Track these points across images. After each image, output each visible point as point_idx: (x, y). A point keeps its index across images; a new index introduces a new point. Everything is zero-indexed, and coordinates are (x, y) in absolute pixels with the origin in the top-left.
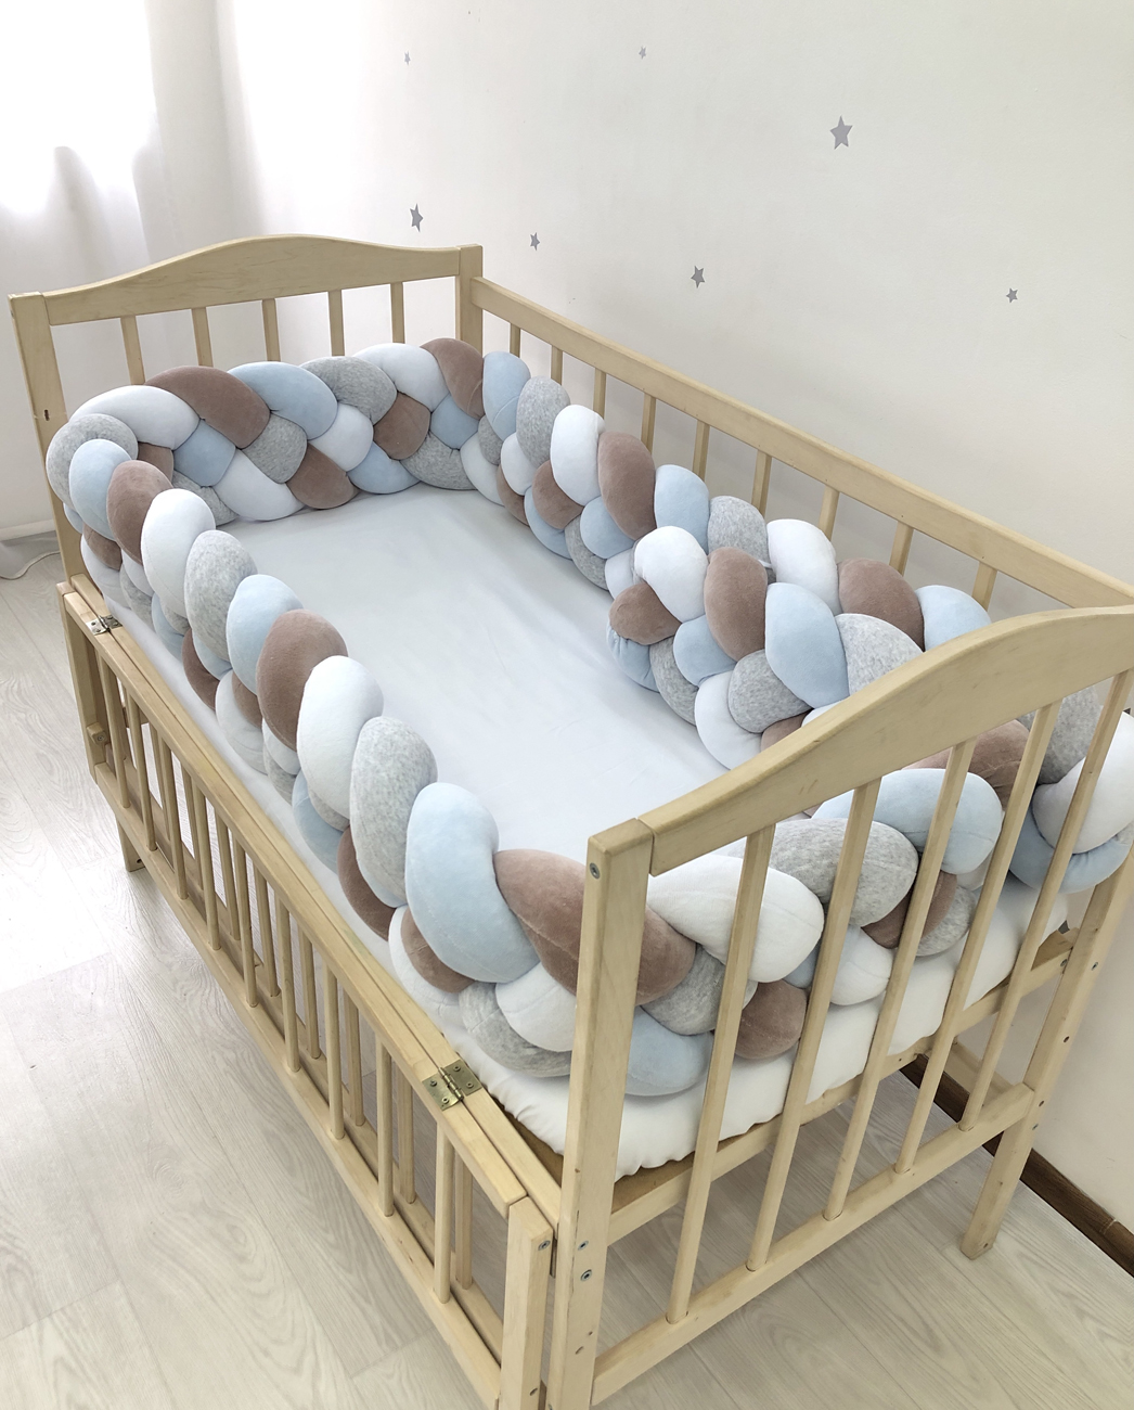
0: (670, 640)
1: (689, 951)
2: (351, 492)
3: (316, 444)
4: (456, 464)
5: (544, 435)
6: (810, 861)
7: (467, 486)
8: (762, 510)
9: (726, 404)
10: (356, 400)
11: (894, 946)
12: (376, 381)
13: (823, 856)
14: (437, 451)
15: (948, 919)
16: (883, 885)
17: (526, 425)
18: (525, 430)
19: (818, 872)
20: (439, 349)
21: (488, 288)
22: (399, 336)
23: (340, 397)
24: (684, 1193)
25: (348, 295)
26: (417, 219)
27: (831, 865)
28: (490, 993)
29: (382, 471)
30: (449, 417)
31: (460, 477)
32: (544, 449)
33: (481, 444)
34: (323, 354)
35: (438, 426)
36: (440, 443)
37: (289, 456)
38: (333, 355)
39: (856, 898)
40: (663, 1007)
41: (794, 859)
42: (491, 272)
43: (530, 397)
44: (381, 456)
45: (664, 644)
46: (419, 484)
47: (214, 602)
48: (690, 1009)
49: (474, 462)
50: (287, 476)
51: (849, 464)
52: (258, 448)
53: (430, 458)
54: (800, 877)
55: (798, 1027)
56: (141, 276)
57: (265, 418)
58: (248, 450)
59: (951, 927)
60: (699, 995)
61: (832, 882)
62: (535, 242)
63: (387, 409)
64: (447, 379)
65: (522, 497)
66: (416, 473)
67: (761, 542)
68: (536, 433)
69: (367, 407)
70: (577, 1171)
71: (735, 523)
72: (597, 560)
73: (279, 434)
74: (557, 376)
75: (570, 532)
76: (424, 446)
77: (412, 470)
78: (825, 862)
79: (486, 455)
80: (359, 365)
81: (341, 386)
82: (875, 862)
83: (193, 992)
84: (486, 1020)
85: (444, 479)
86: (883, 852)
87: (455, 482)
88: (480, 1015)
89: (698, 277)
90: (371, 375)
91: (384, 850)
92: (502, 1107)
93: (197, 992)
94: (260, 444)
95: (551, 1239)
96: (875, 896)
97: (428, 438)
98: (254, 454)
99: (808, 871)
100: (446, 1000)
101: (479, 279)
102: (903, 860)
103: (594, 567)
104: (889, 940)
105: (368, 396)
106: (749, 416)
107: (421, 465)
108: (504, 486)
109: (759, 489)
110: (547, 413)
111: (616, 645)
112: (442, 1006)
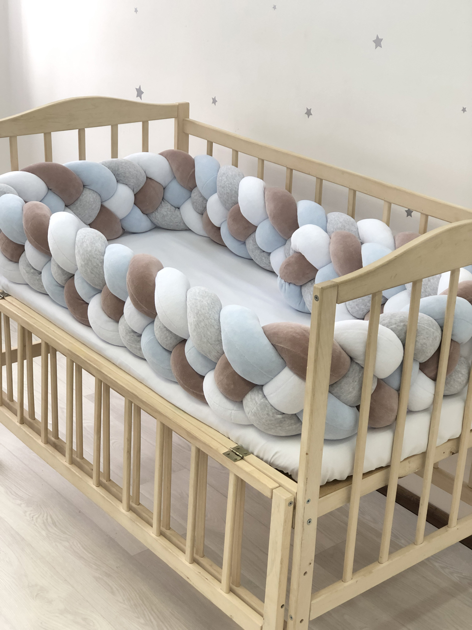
0: (312, 281)
1: (348, 359)
2: (121, 232)
3: (106, 204)
4: (178, 216)
5: (233, 192)
6: (396, 324)
7: (183, 227)
8: (353, 216)
9: (331, 168)
10: (127, 181)
11: (434, 379)
12: (137, 171)
13: (401, 321)
14: (168, 209)
15: (459, 371)
16: (427, 336)
17: (223, 188)
18: (223, 190)
19: (399, 328)
20: (168, 155)
21: (193, 123)
22: (145, 148)
23: (119, 179)
24: (348, 499)
25: (121, 127)
26: (140, 93)
27: (404, 325)
28: (260, 392)
29: (139, 220)
30: (175, 190)
31: (180, 223)
32: (233, 199)
33: (193, 203)
34: (107, 157)
35: (169, 195)
36: (169, 205)
37: (93, 209)
38: (112, 158)
39: (416, 341)
40: (338, 388)
41: (389, 323)
42: (194, 115)
43: (224, 174)
44: (138, 212)
45: (310, 283)
46: (156, 228)
47: (95, 256)
48: (349, 388)
49: (189, 215)
50: (91, 220)
51: (395, 189)
52: (77, 205)
53: (164, 212)
54: (392, 329)
55: (396, 407)
56: (22, 116)
57: (82, 189)
58: (71, 207)
59: (460, 375)
60: (353, 381)
61: (406, 333)
62: (214, 101)
63: (142, 186)
64: (174, 170)
65: (219, 229)
66: (155, 221)
67: (355, 230)
68: (229, 191)
69: (133, 184)
70: (307, 454)
71: (341, 222)
72: (265, 254)
73: (89, 198)
74: (235, 164)
75: (249, 242)
76: (161, 206)
77: (153, 219)
78: (402, 324)
79: (195, 209)
80: (128, 163)
81: (120, 174)
82: (423, 326)
83: (37, 516)
84: (259, 403)
85: (172, 224)
86: (426, 322)
87: (177, 225)
88: (256, 401)
89: (309, 113)
90: (135, 168)
91: (209, 333)
92: (262, 459)
93: (39, 516)
94: (78, 203)
95: (293, 500)
96: (424, 341)
97: (163, 202)
98: (75, 208)
99: (395, 328)
100: (235, 408)
101: (187, 119)
102: (435, 328)
103: (264, 258)
104: (432, 374)
105: (133, 178)
106: (343, 172)
107: (159, 216)
108: (208, 224)
109: (351, 208)
110: (235, 181)
111: (284, 287)
112: (233, 411)
